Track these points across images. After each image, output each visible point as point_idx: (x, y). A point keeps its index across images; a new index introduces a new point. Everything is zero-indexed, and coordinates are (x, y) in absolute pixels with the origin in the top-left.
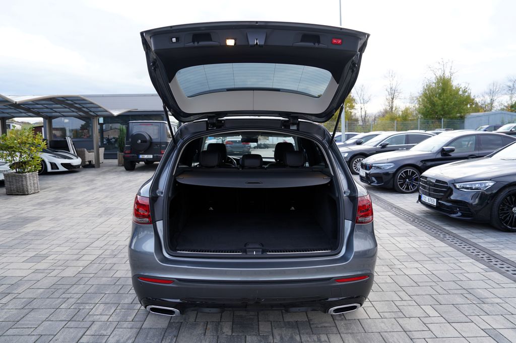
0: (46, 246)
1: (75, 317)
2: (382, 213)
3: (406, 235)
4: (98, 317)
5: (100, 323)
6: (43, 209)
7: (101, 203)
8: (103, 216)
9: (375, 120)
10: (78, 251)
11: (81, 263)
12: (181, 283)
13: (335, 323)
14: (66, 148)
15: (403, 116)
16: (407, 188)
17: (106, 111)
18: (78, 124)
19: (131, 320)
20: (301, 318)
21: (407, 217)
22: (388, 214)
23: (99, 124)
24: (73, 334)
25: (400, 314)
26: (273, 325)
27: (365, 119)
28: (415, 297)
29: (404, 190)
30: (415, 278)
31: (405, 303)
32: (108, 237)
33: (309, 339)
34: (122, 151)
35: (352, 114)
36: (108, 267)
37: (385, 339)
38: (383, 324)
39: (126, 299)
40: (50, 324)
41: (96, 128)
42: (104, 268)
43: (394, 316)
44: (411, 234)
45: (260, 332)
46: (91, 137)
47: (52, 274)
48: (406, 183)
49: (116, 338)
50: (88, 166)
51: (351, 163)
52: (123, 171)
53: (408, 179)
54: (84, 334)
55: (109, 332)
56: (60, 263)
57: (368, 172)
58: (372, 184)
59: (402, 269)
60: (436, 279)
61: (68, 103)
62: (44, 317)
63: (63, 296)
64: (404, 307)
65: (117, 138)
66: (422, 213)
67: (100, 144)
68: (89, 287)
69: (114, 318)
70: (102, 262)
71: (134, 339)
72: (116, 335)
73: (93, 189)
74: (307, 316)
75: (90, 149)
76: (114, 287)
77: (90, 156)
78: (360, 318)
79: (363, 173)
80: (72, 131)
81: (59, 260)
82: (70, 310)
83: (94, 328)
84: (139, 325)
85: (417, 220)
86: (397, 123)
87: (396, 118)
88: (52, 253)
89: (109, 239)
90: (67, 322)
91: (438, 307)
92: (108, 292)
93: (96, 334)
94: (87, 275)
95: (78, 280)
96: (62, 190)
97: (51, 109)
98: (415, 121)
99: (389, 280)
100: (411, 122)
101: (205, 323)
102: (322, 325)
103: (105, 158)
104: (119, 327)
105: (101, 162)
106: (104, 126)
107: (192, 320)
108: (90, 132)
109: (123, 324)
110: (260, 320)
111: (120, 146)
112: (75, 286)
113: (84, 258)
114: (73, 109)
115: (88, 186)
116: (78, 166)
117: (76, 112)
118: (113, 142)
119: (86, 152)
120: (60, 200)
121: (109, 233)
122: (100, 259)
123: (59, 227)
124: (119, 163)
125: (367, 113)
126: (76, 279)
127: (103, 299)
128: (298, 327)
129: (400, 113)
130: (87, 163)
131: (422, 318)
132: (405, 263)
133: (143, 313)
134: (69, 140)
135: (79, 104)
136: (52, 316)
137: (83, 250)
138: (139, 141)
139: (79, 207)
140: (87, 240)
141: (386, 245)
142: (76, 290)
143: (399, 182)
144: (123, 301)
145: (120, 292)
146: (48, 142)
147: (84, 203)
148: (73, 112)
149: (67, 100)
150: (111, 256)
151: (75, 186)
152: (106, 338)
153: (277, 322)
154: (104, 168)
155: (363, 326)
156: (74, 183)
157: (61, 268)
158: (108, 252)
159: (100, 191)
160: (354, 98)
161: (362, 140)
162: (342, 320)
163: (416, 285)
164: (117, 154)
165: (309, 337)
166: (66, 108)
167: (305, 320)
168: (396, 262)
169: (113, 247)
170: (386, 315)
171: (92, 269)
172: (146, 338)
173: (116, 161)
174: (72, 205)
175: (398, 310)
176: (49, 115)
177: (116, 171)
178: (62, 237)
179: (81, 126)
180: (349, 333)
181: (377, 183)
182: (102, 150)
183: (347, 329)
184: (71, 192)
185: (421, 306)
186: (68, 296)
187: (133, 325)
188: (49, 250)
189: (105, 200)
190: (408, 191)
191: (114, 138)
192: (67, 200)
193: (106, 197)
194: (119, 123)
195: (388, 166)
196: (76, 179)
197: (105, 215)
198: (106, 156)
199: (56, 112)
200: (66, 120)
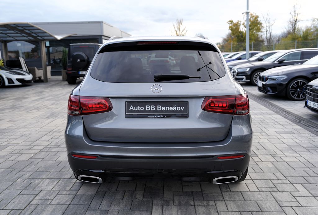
0: (6, 140)
1: (27, 188)
2: (273, 115)
3: (291, 133)
4: (45, 187)
5: (46, 191)
6: (3, 113)
7: (49, 108)
8: (50, 118)
9: (279, 40)
10: (30, 143)
11: (33, 151)
12: (103, 158)
13: (222, 193)
14: (20, 67)
15: (304, 36)
16: (298, 97)
17: (51, 36)
18: (29, 47)
19: (69, 189)
20: (196, 189)
21: (295, 119)
22: (278, 116)
23: (46, 47)
24: (26, 199)
25: (275, 189)
26: (174, 194)
27: (270, 40)
28: (289, 178)
29: (295, 98)
30: (292, 165)
31: (280, 182)
32: (54, 133)
33: (200, 204)
34: (65, 69)
35: (259, 36)
36: (53, 154)
37: (260, 206)
38: (260, 195)
39: (66, 176)
40: (9, 192)
41: (44, 50)
42: (50, 155)
43: (270, 190)
44: (295, 132)
45: (164, 198)
46: (40, 58)
47: (10, 159)
48: (298, 92)
49: (57, 201)
50: (37, 81)
51: (252, 76)
52: (66, 85)
53: (299, 88)
54: (34, 199)
55: (52, 197)
56: (16, 151)
57: (264, 83)
58: (268, 93)
59: (282, 158)
60: (310, 165)
61: (19, 29)
62: (5, 187)
63: (19, 173)
64: (279, 184)
65: (61, 59)
66: (308, 116)
67: (47, 63)
68: (39, 167)
69: (57, 188)
70: (49, 150)
71: (70, 202)
72: (57, 199)
73: (42, 98)
74: (201, 188)
75: (40, 67)
76: (57, 167)
77: (39, 73)
78: (242, 191)
79: (260, 83)
80: (24, 53)
81: (16, 149)
82: (24, 183)
83: (41, 195)
84: (75, 193)
85: (302, 121)
86: (297, 43)
87: (298, 38)
88: (10, 145)
89: (54, 135)
90: (21, 191)
91: (306, 185)
92: (52, 171)
93: (43, 199)
94: (37, 160)
95: (30, 162)
96: (18, 99)
97: (6, 34)
98: (315, 40)
99: (270, 165)
100: (311, 41)
101: (123, 192)
102: (212, 194)
103: (52, 75)
104: (60, 194)
105: (48, 77)
106: (51, 49)
107: (114, 189)
108: (39, 54)
109: (63, 192)
110: (164, 190)
111: (63, 64)
112: (28, 167)
113: (35, 148)
114: (24, 34)
115: (39, 96)
116: (29, 81)
117: (27, 37)
118: (58, 62)
119: (36, 70)
120: (16, 106)
121: (54, 130)
122: (47, 149)
123: (16, 126)
124: (63, 78)
125: (272, 35)
126: (28, 163)
127: (49, 176)
128: (193, 196)
129: (302, 34)
130: (38, 79)
131: (292, 193)
132: (285, 153)
133: (78, 184)
134: (22, 60)
135: (29, 30)
136: (11, 187)
137: (34, 142)
138: (79, 60)
139: (31, 112)
140: (37, 135)
141: (272, 140)
142: (28, 170)
143: (291, 91)
144: (63, 177)
145: (62, 171)
146: (5, 62)
147: (35, 109)
148: (24, 36)
149: (19, 27)
150: (55, 146)
151: (28, 97)
152: (50, 201)
153: (177, 191)
154: (51, 82)
155: (244, 196)
156: (27, 94)
157: (17, 155)
158: (53, 144)
159: (48, 100)
160: (261, 22)
161: (263, 58)
162: (228, 191)
163: (292, 169)
164: (61, 72)
165: (201, 202)
166: (17, 33)
167: (199, 191)
168: (278, 152)
169: (58, 140)
170: (264, 189)
171: (41, 156)
172: (79, 201)
173: (60, 77)
174: (25, 110)
175: (274, 186)
176: (4, 39)
177: (61, 85)
178: (18, 133)
179: (31, 49)
180: (232, 201)
181: (272, 92)
182: (49, 69)
183: (231, 198)
184: (25, 100)
185: (293, 184)
186: (23, 173)
187: (70, 193)
188: (8, 143)
189: (51, 107)
190: (298, 99)
191: (59, 59)
192: (21, 107)
193: (53, 104)
194: (62, 46)
195: (282, 78)
196: (28, 91)
197: (52, 117)
198: (53, 74)
199: (10, 37)
200: (19, 44)
